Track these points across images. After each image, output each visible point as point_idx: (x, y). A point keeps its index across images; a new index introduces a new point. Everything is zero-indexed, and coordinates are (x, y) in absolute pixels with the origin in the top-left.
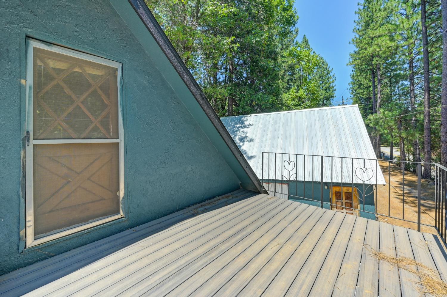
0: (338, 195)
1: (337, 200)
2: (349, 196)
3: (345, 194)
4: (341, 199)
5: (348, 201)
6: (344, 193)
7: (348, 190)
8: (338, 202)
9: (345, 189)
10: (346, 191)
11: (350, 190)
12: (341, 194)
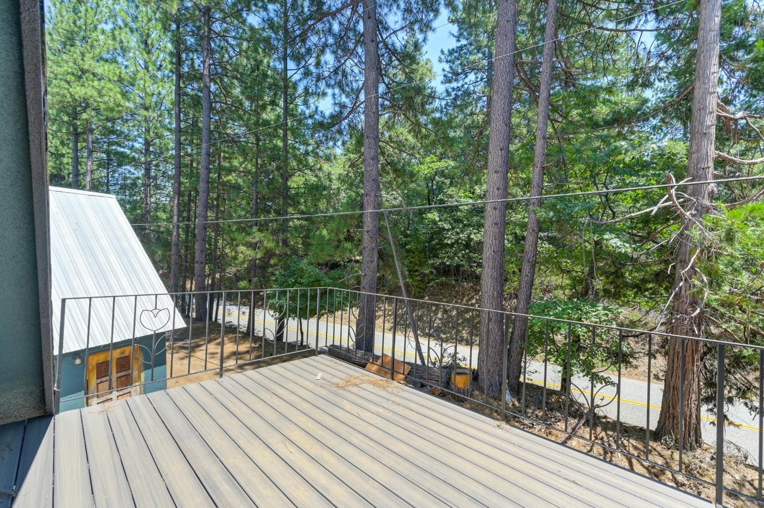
0: (103, 370)
1: (99, 381)
2: (124, 364)
3: (117, 363)
4: (107, 376)
5: (123, 374)
6: (114, 362)
7: (123, 353)
8: (101, 382)
9: (117, 354)
10: (118, 357)
11: (128, 350)
12: (108, 365)
